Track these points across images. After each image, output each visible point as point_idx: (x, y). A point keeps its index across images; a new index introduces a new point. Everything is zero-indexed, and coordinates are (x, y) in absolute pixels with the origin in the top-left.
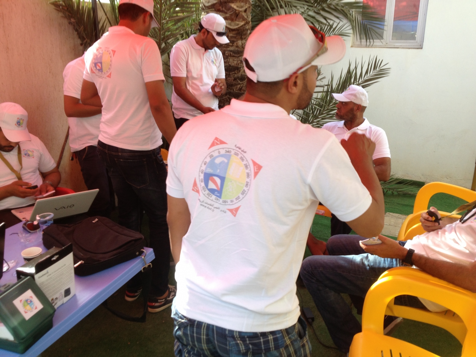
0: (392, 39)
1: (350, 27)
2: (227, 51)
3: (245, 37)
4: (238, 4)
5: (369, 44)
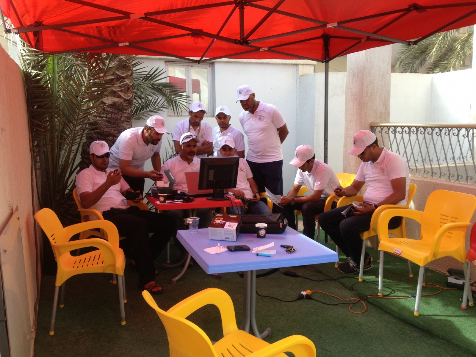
5: (179, 114)
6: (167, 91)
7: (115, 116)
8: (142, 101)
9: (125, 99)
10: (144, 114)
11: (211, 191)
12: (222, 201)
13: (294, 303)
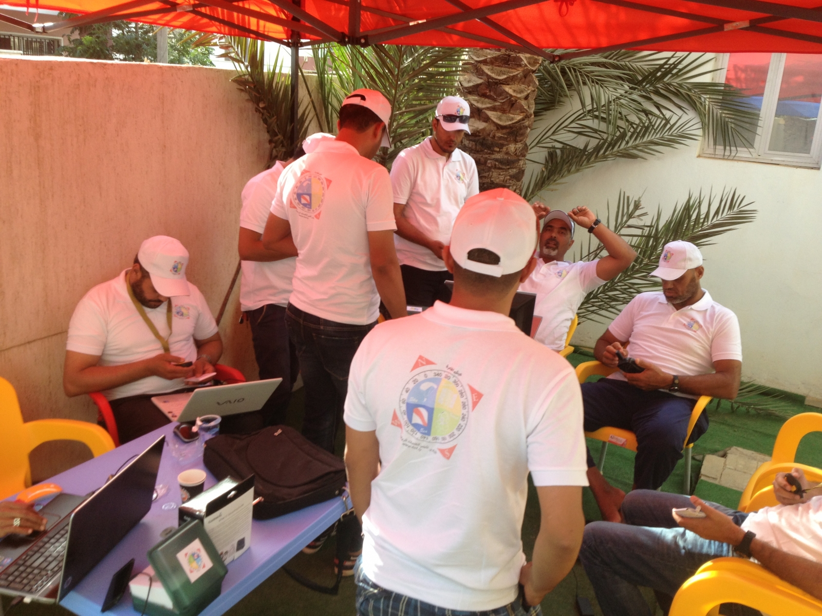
0: (769, 149)
1: (699, 125)
2: (491, 160)
3: (521, 138)
4: (516, 86)
6: (708, 101)
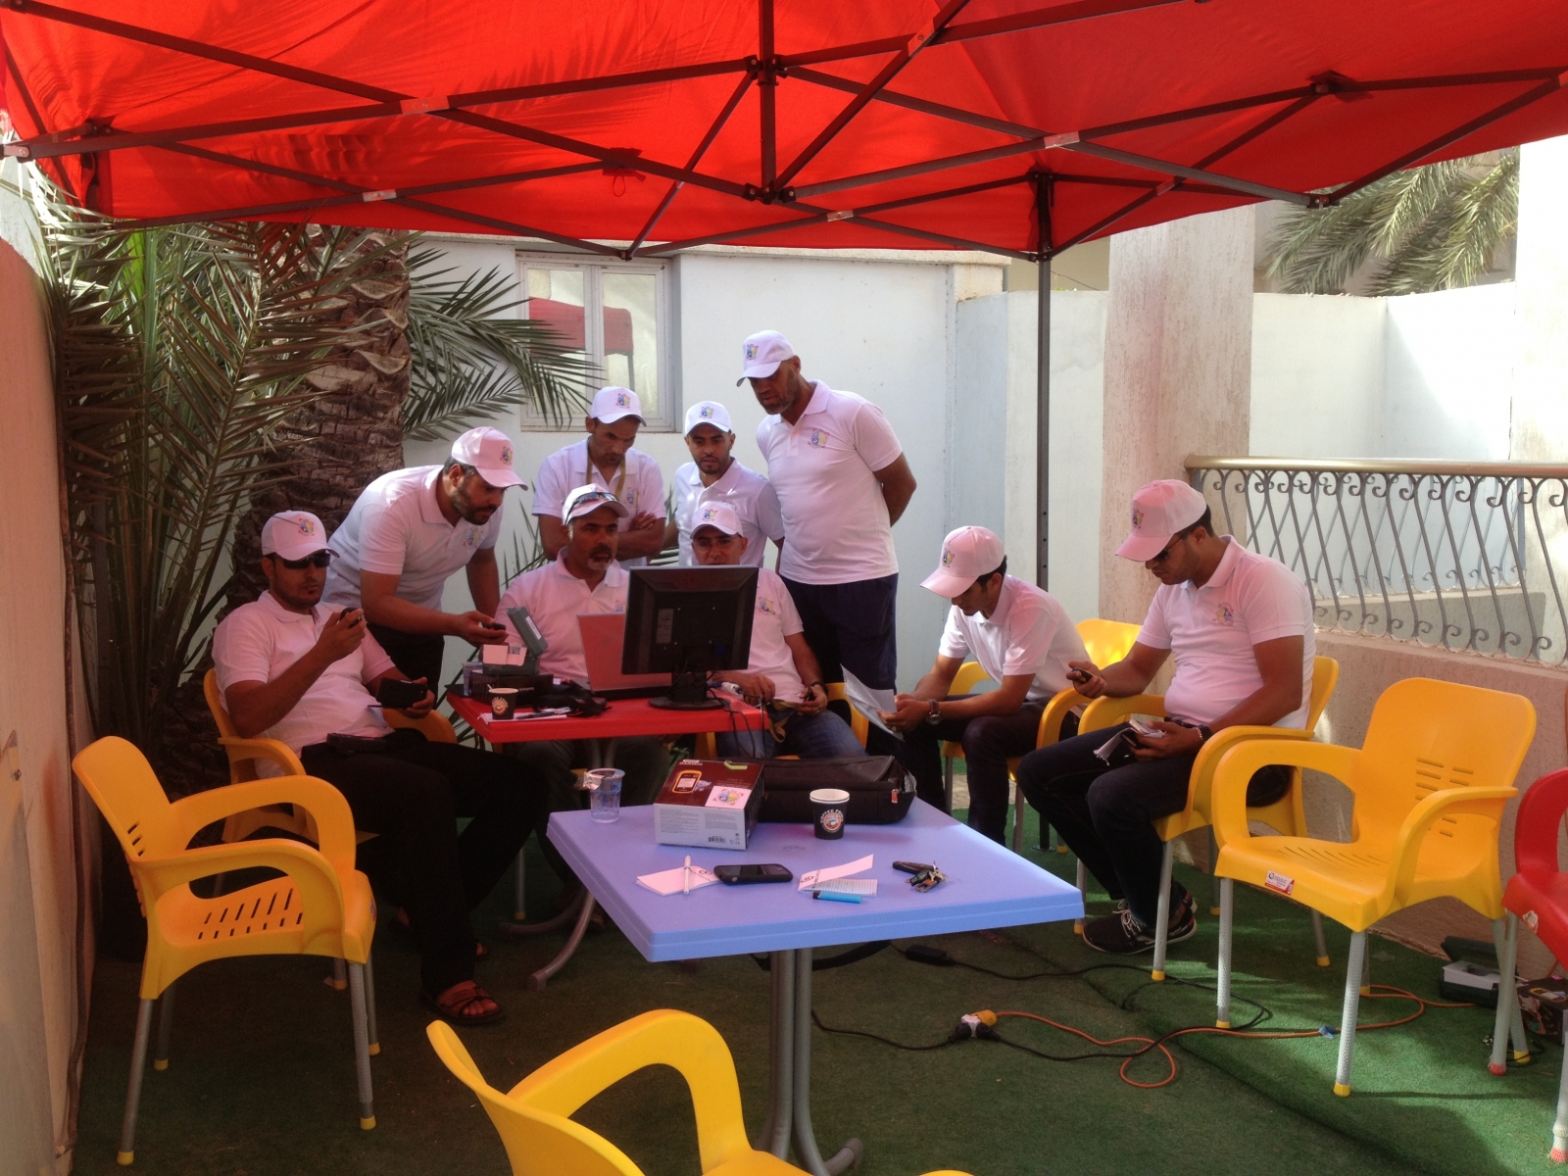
5: (559, 423)
6: (521, 346)
7: (347, 430)
8: (438, 381)
9: (383, 373)
10: (445, 422)
11: (665, 679)
12: (699, 712)
13: (940, 1053)
